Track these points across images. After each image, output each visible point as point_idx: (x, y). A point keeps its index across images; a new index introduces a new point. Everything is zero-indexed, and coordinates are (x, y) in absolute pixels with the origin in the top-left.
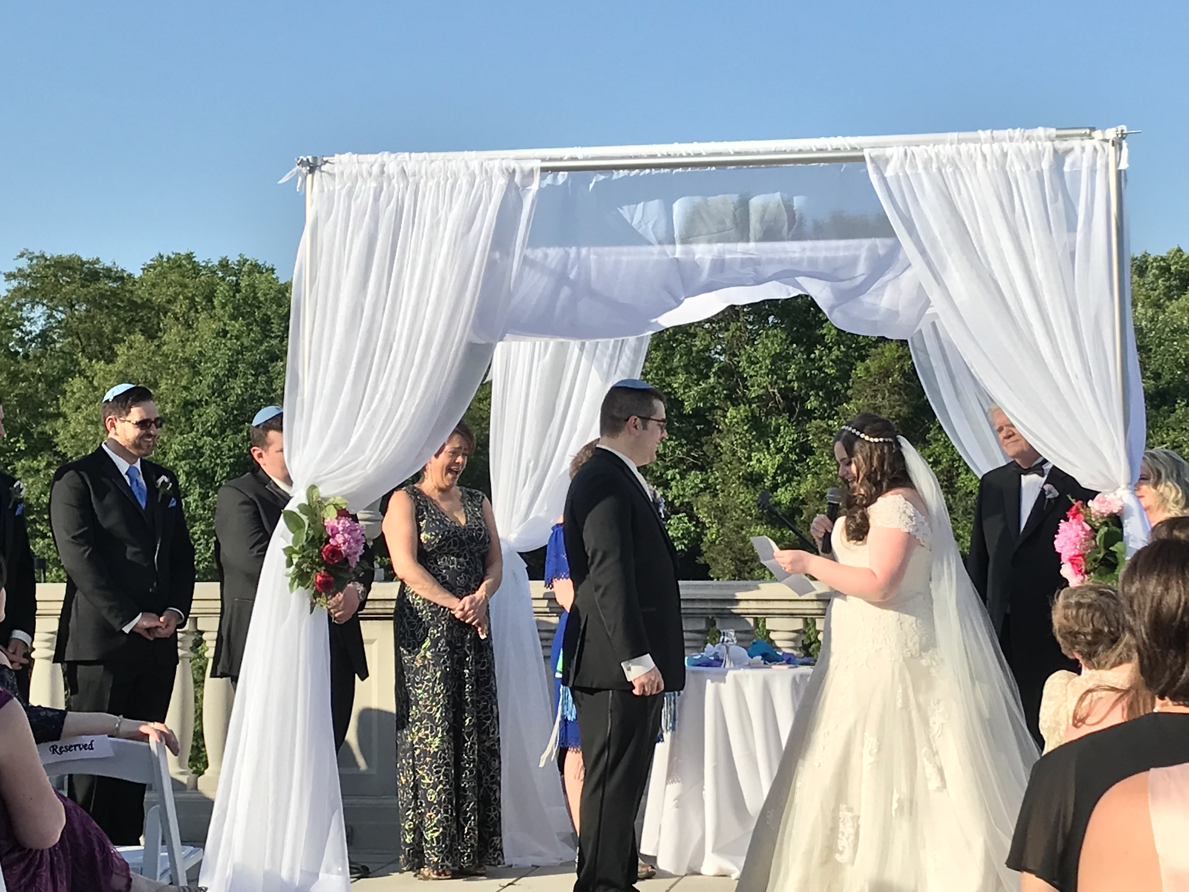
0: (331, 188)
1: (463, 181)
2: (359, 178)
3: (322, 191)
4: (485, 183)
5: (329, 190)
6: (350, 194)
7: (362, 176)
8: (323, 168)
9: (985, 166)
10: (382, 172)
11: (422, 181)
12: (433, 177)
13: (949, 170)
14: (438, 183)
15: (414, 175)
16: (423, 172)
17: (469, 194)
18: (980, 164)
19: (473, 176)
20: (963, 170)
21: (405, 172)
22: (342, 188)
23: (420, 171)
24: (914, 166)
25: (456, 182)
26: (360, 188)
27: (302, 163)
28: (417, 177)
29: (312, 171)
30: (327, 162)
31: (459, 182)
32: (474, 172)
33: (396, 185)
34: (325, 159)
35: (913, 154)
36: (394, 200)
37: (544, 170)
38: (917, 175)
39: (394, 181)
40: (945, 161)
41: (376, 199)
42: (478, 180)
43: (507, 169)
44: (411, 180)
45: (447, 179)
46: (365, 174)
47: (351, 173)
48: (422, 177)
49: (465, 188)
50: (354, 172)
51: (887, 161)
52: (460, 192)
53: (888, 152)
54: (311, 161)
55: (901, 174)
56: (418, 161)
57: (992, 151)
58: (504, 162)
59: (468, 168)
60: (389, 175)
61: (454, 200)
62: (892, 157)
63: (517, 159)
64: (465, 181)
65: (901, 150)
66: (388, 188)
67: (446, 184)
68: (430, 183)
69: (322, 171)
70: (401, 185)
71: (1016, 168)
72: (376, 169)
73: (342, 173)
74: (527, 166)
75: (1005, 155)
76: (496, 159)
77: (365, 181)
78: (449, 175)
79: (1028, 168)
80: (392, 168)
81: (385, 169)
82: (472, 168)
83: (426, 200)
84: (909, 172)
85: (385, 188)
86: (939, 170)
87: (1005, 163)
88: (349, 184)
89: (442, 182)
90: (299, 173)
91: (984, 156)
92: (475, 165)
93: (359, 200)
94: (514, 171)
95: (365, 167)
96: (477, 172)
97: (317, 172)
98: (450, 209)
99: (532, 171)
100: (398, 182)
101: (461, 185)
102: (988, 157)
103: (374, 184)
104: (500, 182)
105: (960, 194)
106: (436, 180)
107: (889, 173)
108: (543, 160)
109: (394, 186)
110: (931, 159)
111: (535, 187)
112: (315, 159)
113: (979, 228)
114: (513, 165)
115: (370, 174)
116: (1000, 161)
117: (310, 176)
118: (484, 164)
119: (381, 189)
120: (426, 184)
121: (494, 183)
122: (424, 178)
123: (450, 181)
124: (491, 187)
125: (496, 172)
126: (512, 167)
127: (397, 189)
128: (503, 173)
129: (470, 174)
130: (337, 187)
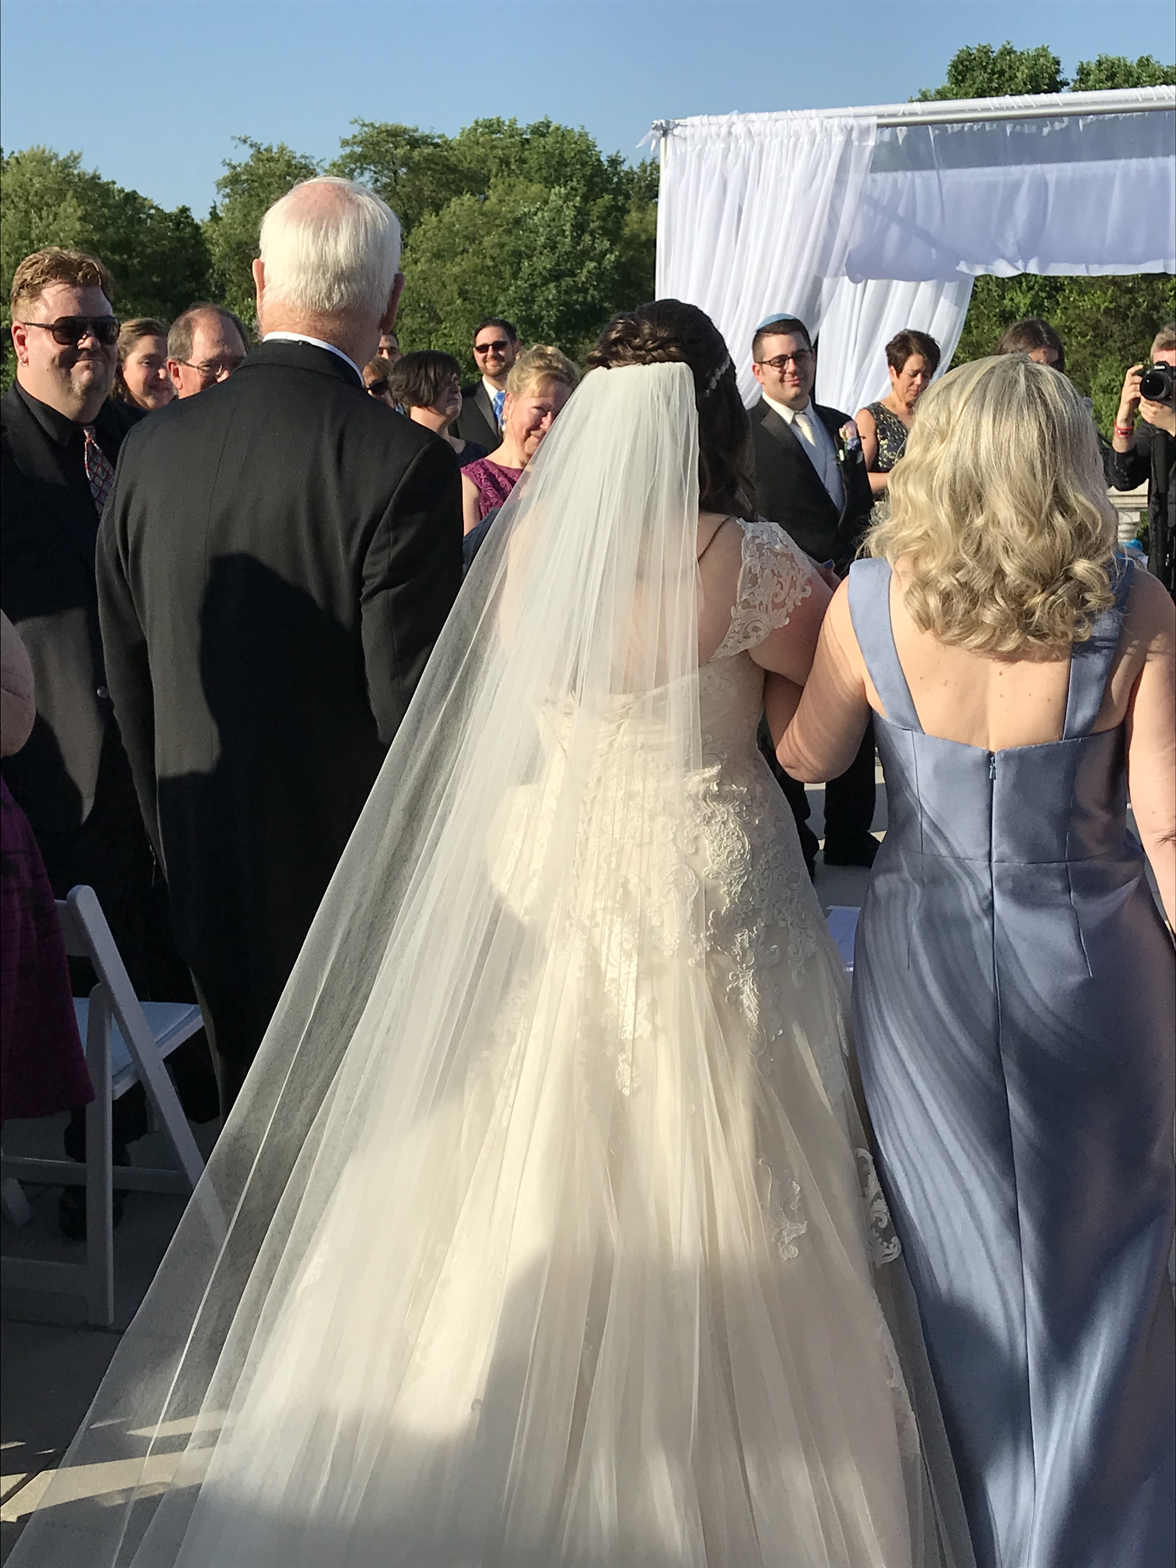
0: (683, 150)
1: (805, 140)
2: (709, 140)
3: (675, 153)
4: (825, 140)
5: (681, 152)
6: (700, 155)
8: (676, 132)
10: (730, 133)
11: (767, 140)
12: (777, 137)
14: (782, 142)
15: (759, 135)
16: (768, 131)
17: (811, 151)
19: (814, 134)
21: (750, 132)
22: (693, 150)
23: (765, 131)
25: (798, 139)
26: (710, 150)
27: (656, 128)
28: (762, 137)
29: (665, 134)
30: (678, 125)
31: (801, 140)
32: (814, 130)
33: (743, 145)
34: (677, 122)
36: (741, 159)
37: (880, 126)
39: (741, 141)
41: (725, 157)
42: (818, 138)
43: (846, 127)
44: (756, 140)
45: (791, 137)
46: (714, 135)
47: (701, 135)
48: (766, 137)
49: (806, 147)
52: (802, 150)
54: (664, 125)
56: (763, 122)
58: (843, 119)
59: (809, 126)
60: (736, 136)
61: (796, 159)
63: (856, 116)
67: (789, 142)
68: (774, 142)
69: (674, 135)
70: (748, 145)
72: (724, 131)
73: (693, 136)
74: (864, 122)
76: (835, 117)
77: (714, 142)
78: (792, 133)
80: (739, 129)
81: (733, 130)
82: (813, 126)
83: (771, 158)
85: (732, 148)
88: (699, 146)
89: (785, 142)
90: (654, 136)
92: (815, 124)
93: (709, 160)
94: (852, 128)
95: (714, 129)
96: (818, 130)
97: (670, 137)
98: (793, 166)
99: (868, 128)
100: (745, 143)
101: (803, 143)
103: (722, 145)
104: (839, 139)
106: (780, 138)
108: (880, 116)
109: (740, 146)
111: (871, 143)
112: (668, 122)
114: (851, 121)
115: (719, 135)
117: (663, 139)
118: (825, 122)
119: (729, 150)
120: (770, 142)
121: (833, 141)
122: (769, 138)
123: (793, 140)
124: (830, 144)
125: (836, 129)
126: (851, 123)
127: (743, 150)
128: (841, 130)
129: (811, 133)
130: (689, 149)
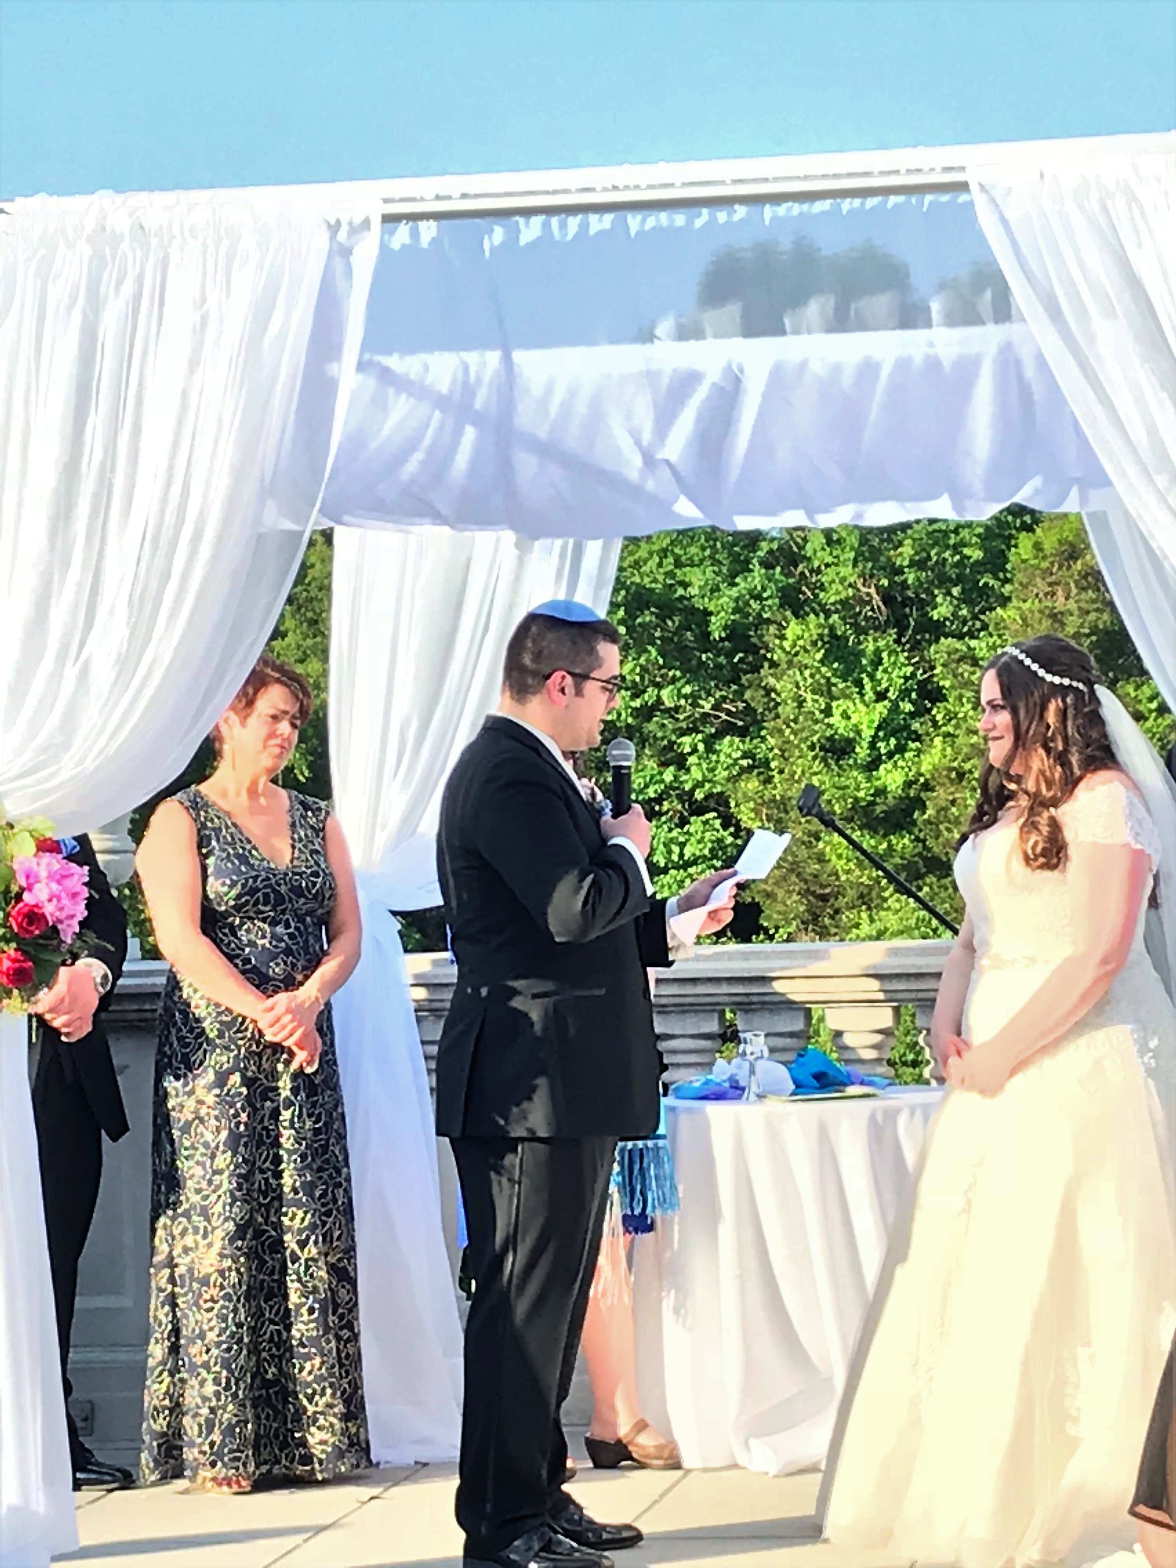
2: (61, 241)
6: (45, 269)
7: (66, 236)
10: (102, 229)
11: (175, 244)
12: (194, 238)
13: (1120, 204)
14: (205, 247)
15: (160, 233)
16: (176, 227)
17: (261, 265)
19: (266, 235)
21: (142, 227)
23: (170, 226)
24: (1057, 198)
25: (235, 244)
26: (63, 258)
28: (165, 237)
31: (241, 245)
32: (267, 226)
33: (128, 252)
35: (1055, 176)
37: (386, 218)
38: (1060, 216)
39: (125, 246)
40: (1113, 190)
42: (274, 242)
43: (325, 220)
44: (154, 243)
45: (221, 240)
46: (71, 232)
47: (46, 231)
48: (175, 237)
49: (252, 257)
50: (51, 229)
51: (1008, 190)
52: (243, 263)
55: (1034, 213)
56: (165, 207)
58: (318, 206)
59: (256, 219)
60: (114, 234)
61: (233, 280)
64: (251, 244)
66: (114, 258)
67: (217, 244)
68: (189, 247)
72: (90, 224)
74: (358, 211)
77: (70, 244)
78: (223, 232)
80: (119, 220)
81: (107, 223)
82: (263, 218)
84: (1047, 209)
86: (1103, 205)
88: (42, 252)
92: (267, 213)
93: (62, 280)
94: (338, 222)
95: (71, 219)
96: (273, 226)
98: (227, 295)
99: (367, 220)
100: (131, 247)
101: (244, 251)
103: (87, 252)
104: (315, 245)
106: (200, 241)
107: (1012, 211)
108: (387, 201)
109: (124, 257)
110: (1088, 183)
111: (372, 251)
115: (80, 233)
119: (103, 260)
121: (305, 247)
122: (178, 239)
125: (308, 224)
127: (130, 260)
128: (319, 226)
129: (260, 231)
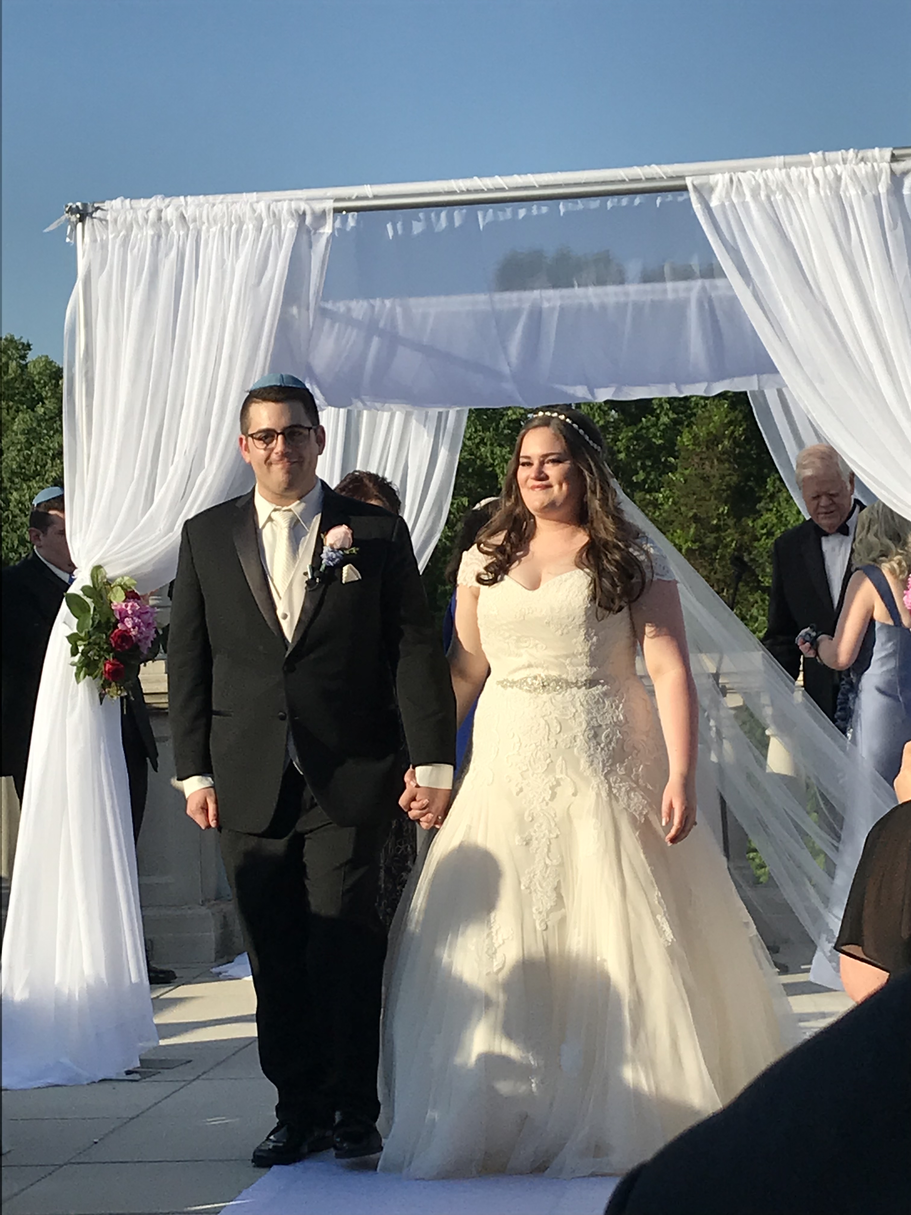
0: (104, 236)
1: (249, 227)
2: (135, 226)
3: (94, 241)
4: (274, 227)
5: (102, 240)
6: (125, 243)
7: (137, 222)
8: (94, 215)
9: (818, 192)
10: (160, 218)
11: (204, 228)
12: (216, 224)
13: (779, 197)
14: (222, 229)
15: (194, 220)
16: (205, 219)
17: (256, 240)
18: (812, 190)
19: (260, 221)
20: (794, 196)
21: (184, 218)
22: (116, 237)
23: (201, 216)
24: (740, 193)
25: (241, 227)
26: (136, 236)
27: (71, 211)
28: (198, 223)
29: (82, 220)
31: (245, 227)
32: (260, 215)
33: (175, 233)
34: (96, 205)
35: (739, 180)
36: (175, 249)
37: (337, 211)
38: (744, 204)
39: (173, 228)
40: (774, 188)
41: (154, 248)
42: (265, 225)
43: (297, 211)
44: (191, 227)
45: (232, 224)
46: (141, 221)
47: (125, 220)
48: (204, 223)
49: (251, 233)
50: (129, 218)
51: (712, 190)
52: (246, 239)
53: (712, 179)
54: (81, 208)
55: (727, 204)
56: (198, 206)
57: (825, 176)
58: (293, 203)
59: (254, 211)
60: (166, 222)
61: (240, 247)
62: (716, 184)
63: (308, 200)
64: (251, 226)
65: (727, 176)
66: (167, 235)
67: (230, 228)
68: (213, 230)
69: (93, 219)
70: (182, 233)
71: (852, 192)
72: (152, 215)
73: (116, 221)
74: (318, 207)
75: (838, 178)
76: (285, 200)
77: (140, 228)
78: (233, 219)
79: (864, 192)
80: (170, 214)
81: (163, 214)
82: (258, 211)
83: (209, 248)
84: (735, 200)
85: (163, 236)
86: (768, 197)
87: (838, 187)
88: (123, 233)
89: (226, 229)
90: (67, 221)
91: (816, 181)
92: (261, 207)
93: (136, 250)
94: (304, 213)
95: (140, 213)
96: (264, 215)
97: (88, 220)
98: (237, 257)
99: (324, 213)
100: (177, 229)
101: (248, 229)
102: (821, 182)
103: (151, 232)
104: (290, 226)
105: (791, 223)
106: (219, 225)
107: (714, 203)
108: (337, 200)
109: (173, 234)
110: (759, 185)
111: (327, 230)
112: (85, 205)
113: (813, 260)
114: (303, 206)
115: (146, 220)
116: (834, 186)
117: (80, 225)
118: (273, 206)
119: (159, 237)
120: (208, 231)
121: (283, 228)
122: (206, 224)
123: (234, 227)
124: (280, 232)
125: (285, 215)
126: (302, 209)
127: (176, 237)
128: (293, 215)
129: (256, 219)
130: (111, 236)
